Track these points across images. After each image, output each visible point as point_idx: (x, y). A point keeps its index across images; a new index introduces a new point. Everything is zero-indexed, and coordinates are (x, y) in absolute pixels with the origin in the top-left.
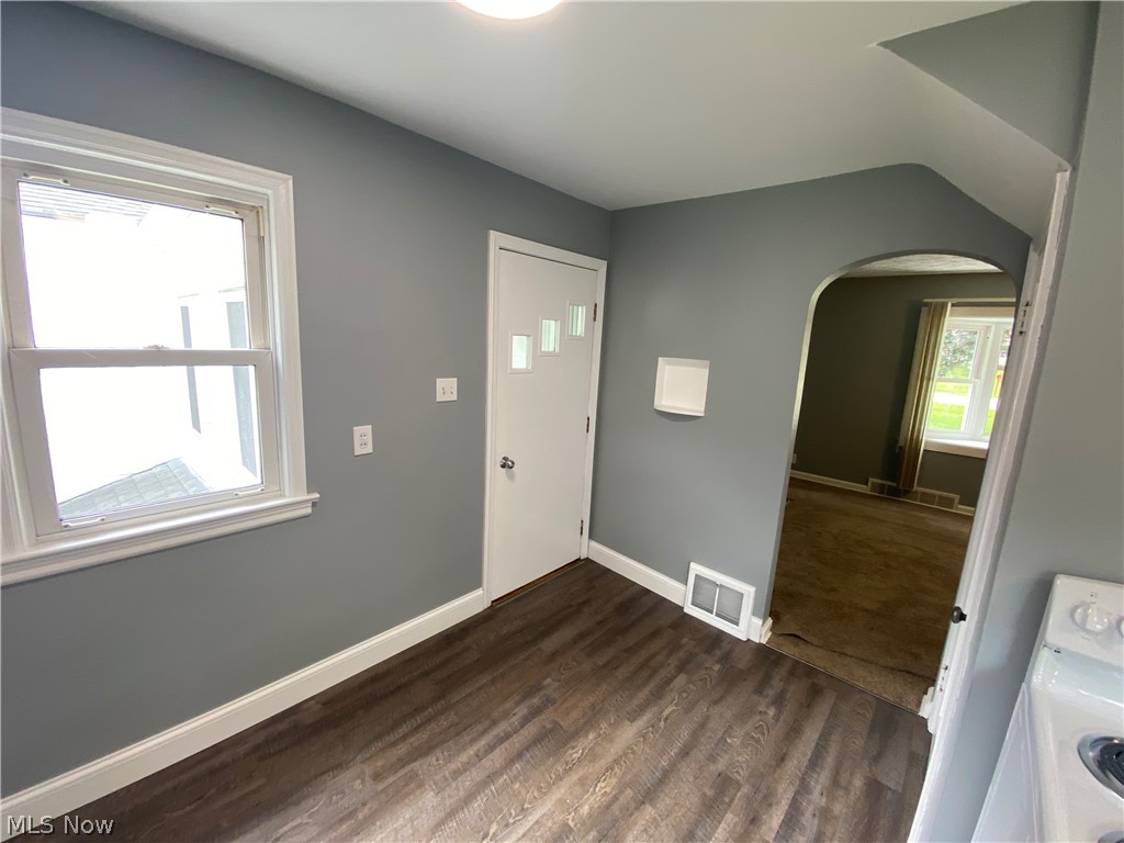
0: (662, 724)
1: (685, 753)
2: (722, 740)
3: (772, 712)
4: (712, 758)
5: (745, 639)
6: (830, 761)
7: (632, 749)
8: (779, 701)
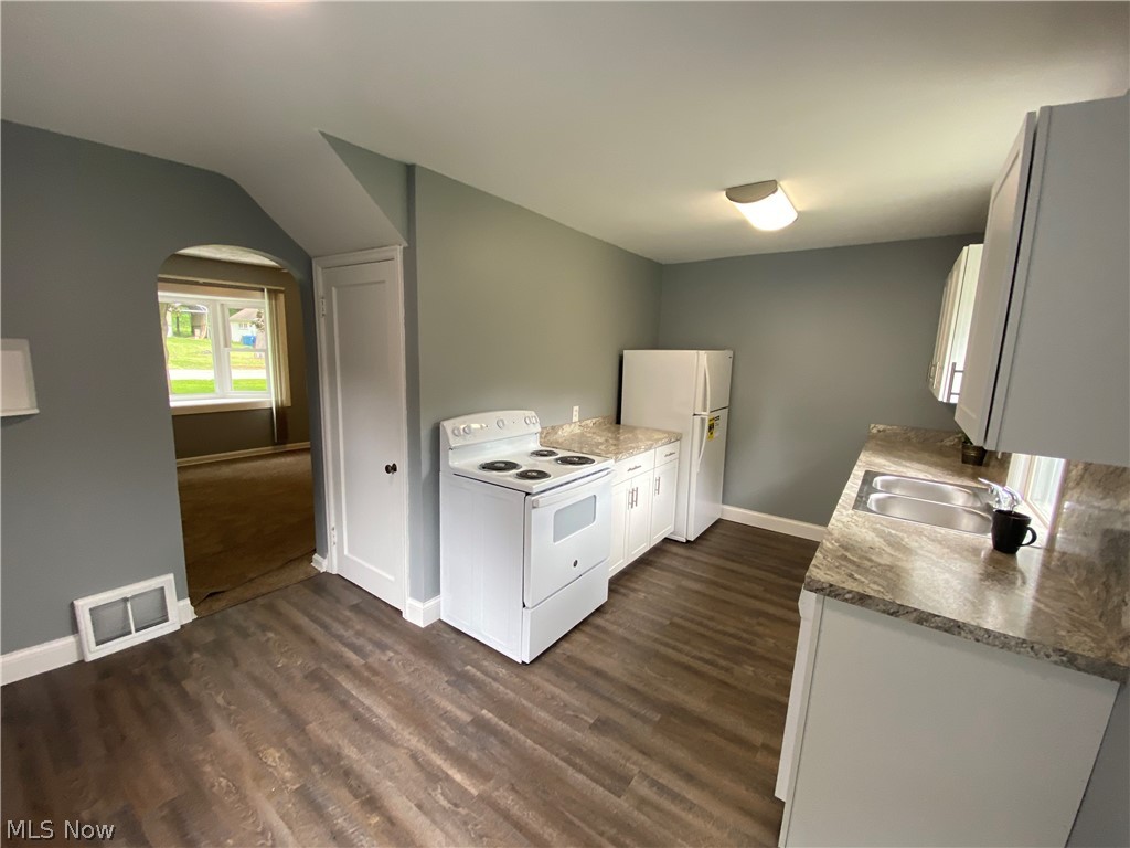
0: (232, 707)
1: (274, 695)
2: (277, 670)
3: (271, 635)
4: (289, 679)
5: (179, 628)
6: (328, 620)
7: (245, 735)
8: (264, 628)
